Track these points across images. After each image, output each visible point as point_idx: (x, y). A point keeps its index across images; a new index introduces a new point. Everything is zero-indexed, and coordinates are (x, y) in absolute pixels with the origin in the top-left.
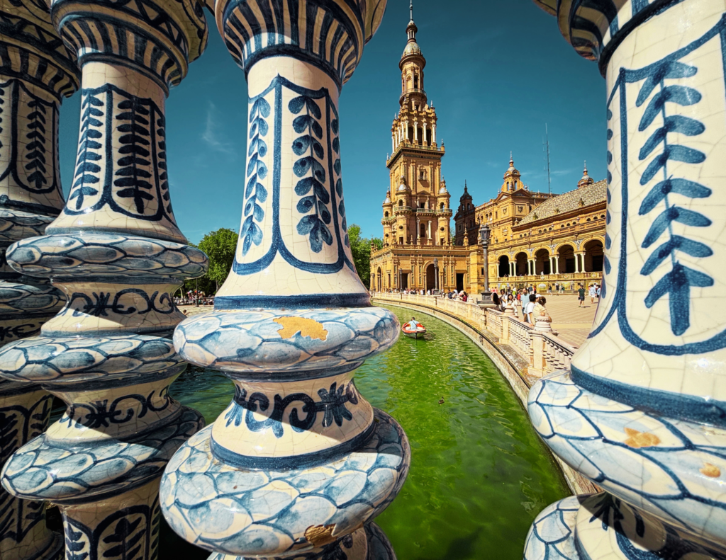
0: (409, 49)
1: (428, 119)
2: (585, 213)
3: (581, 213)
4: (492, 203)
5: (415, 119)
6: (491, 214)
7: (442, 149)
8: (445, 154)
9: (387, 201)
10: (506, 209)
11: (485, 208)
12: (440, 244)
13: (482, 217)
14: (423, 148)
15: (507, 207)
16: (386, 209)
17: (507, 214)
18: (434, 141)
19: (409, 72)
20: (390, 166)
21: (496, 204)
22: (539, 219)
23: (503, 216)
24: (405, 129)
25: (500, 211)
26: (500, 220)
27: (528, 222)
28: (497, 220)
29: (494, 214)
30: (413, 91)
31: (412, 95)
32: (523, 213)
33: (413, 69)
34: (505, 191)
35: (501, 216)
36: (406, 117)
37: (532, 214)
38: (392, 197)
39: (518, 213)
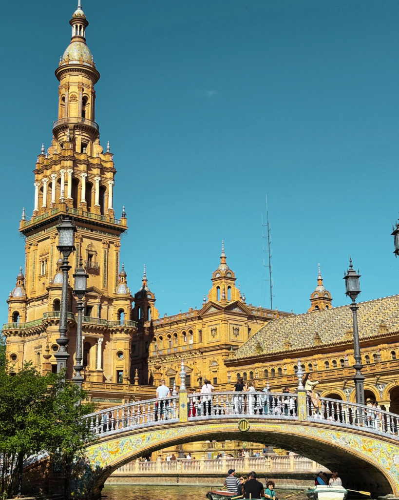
0: (75, 52)
1: (103, 170)
2: (322, 353)
3: (318, 352)
4: (193, 315)
5: (82, 167)
6: (191, 332)
7: (124, 222)
8: (128, 230)
9: (18, 293)
10: (216, 330)
11: (181, 321)
12: (114, 381)
13: (176, 335)
14: (93, 217)
15: (217, 327)
16: (17, 307)
17: (217, 337)
18: (110, 207)
19: (74, 89)
20: (27, 232)
21: (200, 318)
22: (265, 352)
23: (211, 339)
24: (66, 182)
25: (207, 331)
26: (206, 345)
27: (248, 356)
28: (200, 345)
29: (196, 333)
30: (80, 121)
31: (78, 127)
32: (240, 338)
33: (81, 87)
34: (214, 300)
35: (208, 340)
36: (69, 163)
37: (253, 343)
38: (29, 287)
39: (233, 337)
